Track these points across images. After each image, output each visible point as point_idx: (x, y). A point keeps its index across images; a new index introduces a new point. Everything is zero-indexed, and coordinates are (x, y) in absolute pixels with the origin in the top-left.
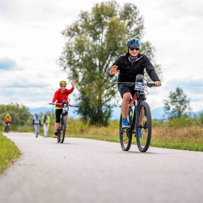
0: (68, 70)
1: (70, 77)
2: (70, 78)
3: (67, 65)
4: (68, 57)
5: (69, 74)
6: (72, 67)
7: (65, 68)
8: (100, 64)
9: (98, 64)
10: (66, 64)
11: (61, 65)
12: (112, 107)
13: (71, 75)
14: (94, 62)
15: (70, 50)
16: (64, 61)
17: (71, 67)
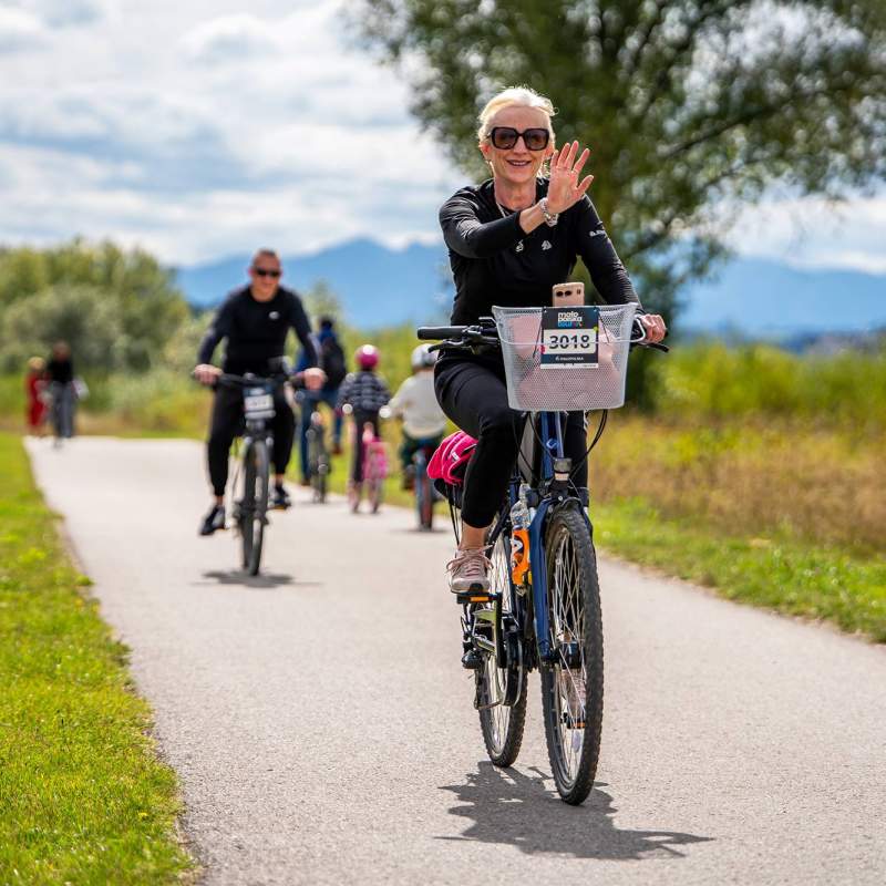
0: (416, 64)
1: (427, 104)
2: (425, 111)
3: (407, 31)
5: (417, 89)
6: (438, 42)
7: (395, 48)
8: (604, 24)
9: (593, 23)
10: (398, 25)
12: (682, 280)
13: (433, 94)
14: (573, 15)
16: (391, 10)
17: (429, 40)
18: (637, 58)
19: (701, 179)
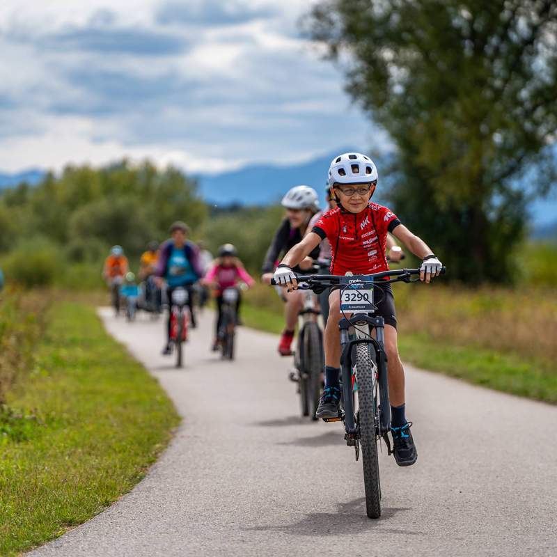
0: (347, 56)
1: (356, 85)
2: (354, 90)
11: (317, 37)
16: (331, 23)
18: (497, 50)
19: (542, 130)
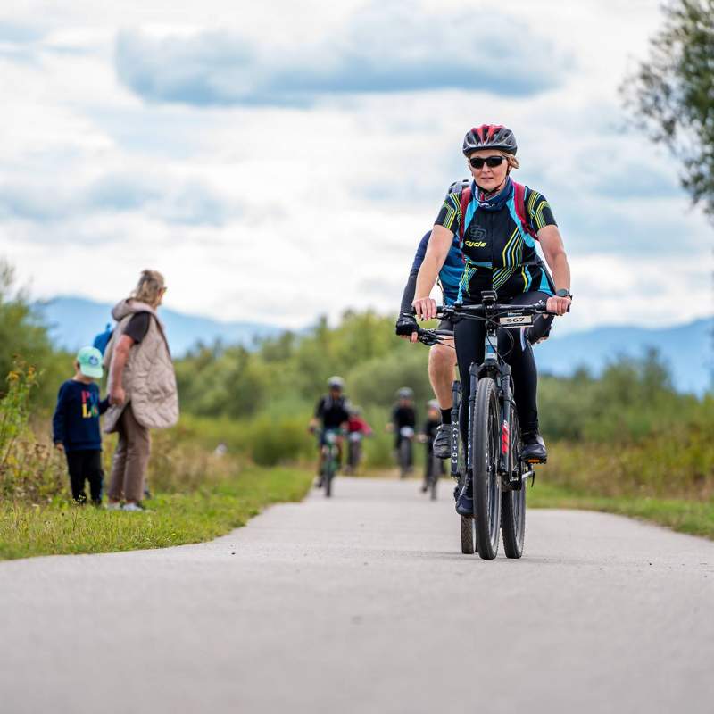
2: (697, 185)
3: (681, 111)
4: (691, 68)
7: (669, 127)
11: (647, 111)
13: (705, 169)
15: (700, 26)
16: (668, 92)
